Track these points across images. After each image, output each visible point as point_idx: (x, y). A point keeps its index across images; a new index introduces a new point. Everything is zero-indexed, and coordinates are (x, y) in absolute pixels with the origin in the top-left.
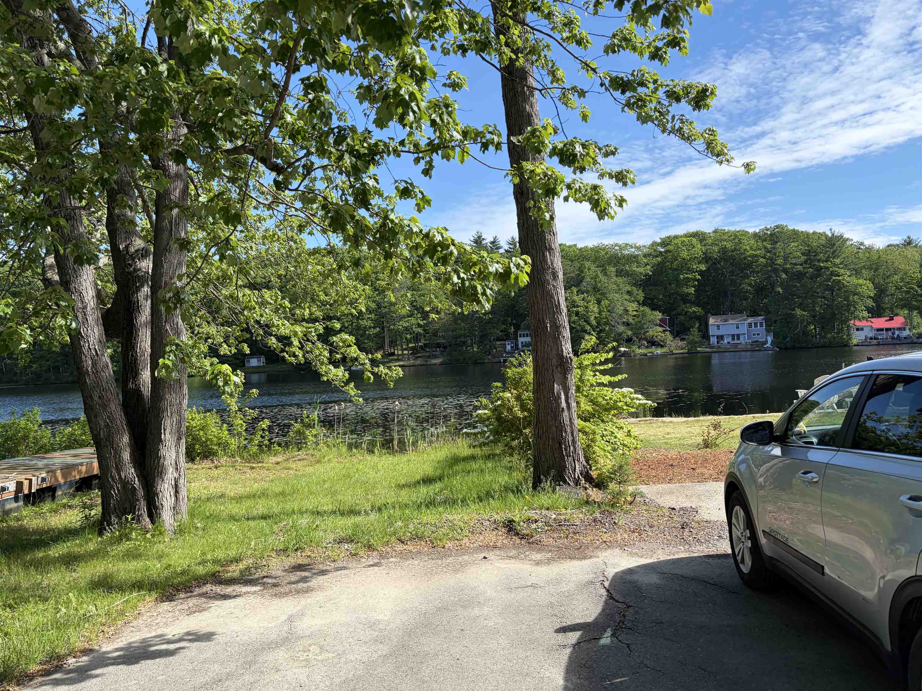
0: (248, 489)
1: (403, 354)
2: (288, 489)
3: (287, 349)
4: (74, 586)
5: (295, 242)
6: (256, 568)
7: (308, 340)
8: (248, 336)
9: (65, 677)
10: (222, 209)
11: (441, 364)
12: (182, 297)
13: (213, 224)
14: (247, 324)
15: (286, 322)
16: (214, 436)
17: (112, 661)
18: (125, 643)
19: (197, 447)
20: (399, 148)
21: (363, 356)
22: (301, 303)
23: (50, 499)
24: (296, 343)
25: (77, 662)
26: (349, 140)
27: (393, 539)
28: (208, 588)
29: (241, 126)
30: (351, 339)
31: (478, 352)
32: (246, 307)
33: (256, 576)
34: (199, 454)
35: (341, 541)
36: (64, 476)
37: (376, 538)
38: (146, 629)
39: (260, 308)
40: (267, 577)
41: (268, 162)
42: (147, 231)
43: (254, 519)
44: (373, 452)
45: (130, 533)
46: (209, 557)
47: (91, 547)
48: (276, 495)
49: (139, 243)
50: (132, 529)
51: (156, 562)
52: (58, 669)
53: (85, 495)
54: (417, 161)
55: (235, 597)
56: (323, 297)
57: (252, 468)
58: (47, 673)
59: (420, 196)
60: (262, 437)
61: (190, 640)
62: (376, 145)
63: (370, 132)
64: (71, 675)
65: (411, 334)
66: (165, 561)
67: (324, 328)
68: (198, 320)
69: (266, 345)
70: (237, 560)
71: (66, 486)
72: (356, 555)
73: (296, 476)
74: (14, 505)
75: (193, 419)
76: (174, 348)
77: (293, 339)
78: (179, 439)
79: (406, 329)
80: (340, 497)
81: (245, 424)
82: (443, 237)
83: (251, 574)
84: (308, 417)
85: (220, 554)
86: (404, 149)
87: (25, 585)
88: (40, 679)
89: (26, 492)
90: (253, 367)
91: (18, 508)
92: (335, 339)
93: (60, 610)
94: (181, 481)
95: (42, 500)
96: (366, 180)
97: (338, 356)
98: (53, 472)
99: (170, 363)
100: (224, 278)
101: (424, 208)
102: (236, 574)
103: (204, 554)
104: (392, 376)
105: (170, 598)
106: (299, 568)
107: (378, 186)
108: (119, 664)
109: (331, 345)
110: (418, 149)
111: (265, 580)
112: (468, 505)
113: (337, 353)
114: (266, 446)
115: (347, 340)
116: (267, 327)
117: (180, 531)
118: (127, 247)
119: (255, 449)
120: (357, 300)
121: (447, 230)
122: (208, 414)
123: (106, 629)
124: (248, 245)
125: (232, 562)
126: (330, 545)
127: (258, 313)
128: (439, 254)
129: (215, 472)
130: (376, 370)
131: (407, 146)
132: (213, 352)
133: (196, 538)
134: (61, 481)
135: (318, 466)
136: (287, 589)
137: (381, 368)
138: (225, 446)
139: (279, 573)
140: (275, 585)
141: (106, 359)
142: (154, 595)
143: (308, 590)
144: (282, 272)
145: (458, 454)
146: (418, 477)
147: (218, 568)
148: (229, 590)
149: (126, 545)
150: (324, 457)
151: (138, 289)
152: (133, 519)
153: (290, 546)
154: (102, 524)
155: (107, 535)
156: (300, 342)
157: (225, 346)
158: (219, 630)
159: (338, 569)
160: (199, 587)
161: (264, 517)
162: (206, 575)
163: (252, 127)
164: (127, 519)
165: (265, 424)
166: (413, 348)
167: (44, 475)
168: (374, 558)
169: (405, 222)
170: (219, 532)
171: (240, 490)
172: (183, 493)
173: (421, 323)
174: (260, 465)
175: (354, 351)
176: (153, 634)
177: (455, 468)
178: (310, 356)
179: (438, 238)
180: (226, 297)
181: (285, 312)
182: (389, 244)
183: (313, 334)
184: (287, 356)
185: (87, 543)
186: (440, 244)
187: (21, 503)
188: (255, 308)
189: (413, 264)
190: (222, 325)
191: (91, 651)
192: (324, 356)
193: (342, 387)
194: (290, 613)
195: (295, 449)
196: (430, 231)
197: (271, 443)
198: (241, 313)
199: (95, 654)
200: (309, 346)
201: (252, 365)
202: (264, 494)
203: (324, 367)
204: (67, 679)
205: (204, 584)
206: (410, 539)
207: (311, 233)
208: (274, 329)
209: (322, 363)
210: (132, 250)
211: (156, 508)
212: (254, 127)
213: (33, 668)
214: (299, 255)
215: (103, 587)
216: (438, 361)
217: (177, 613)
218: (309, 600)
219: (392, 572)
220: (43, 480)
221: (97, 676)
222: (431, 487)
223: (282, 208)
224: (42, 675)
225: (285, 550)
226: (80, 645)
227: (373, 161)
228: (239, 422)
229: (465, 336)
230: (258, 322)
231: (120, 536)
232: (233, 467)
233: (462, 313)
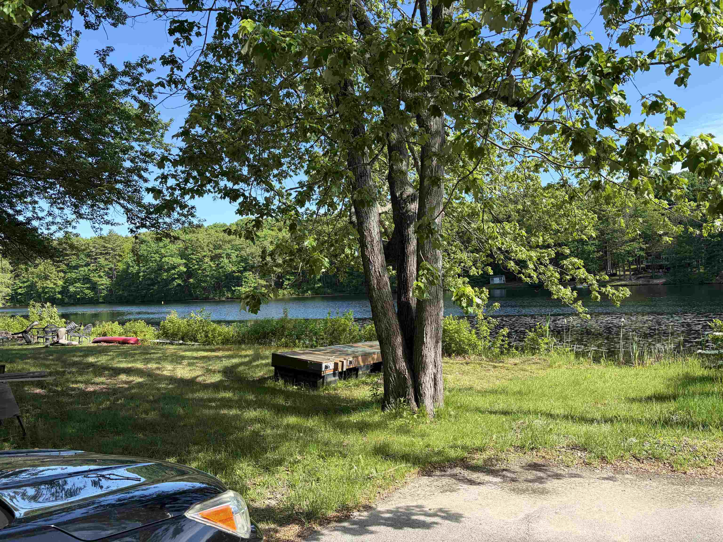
0: (491, 385)
1: (625, 275)
2: (524, 389)
3: (523, 271)
4: (363, 450)
5: (532, 180)
6: (497, 460)
7: (541, 264)
8: (492, 260)
9: (351, 527)
10: (467, 144)
11: (664, 284)
12: (433, 227)
13: (463, 167)
14: (491, 251)
15: (523, 248)
16: (466, 339)
17: (384, 521)
18: (394, 506)
19: (453, 345)
20: (648, 61)
21: (591, 277)
22: (536, 232)
23: (355, 376)
24: (531, 266)
25: (360, 515)
26: (592, 59)
27: (627, 455)
28: (457, 470)
29: (485, 70)
30: (579, 262)
31: (704, 273)
32: (490, 237)
33: (497, 468)
34: (454, 351)
35: (574, 447)
36: (364, 361)
37: (610, 451)
38: (410, 498)
39: (502, 237)
40: (506, 470)
41: (510, 99)
42: (417, 182)
43: (495, 413)
44: (599, 362)
45: (403, 413)
46: (459, 443)
47: (377, 418)
48: (514, 394)
49: (410, 191)
50: (404, 409)
51: (420, 439)
52: (347, 518)
53: (376, 376)
54: (669, 71)
55: (479, 484)
56: (554, 226)
57: (495, 367)
58: (340, 520)
59: (671, 108)
60: (503, 341)
61: (443, 518)
62: (622, 61)
63: (614, 51)
64: (354, 526)
65: (632, 256)
66: (426, 439)
67: (556, 253)
68: (454, 248)
69: (506, 267)
70: (481, 449)
71: (365, 368)
72: (590, 464)
73: (531, 377)
74: (333, 379)
75: (450, 324)
76: (425, 272)
77: (528, 262)
78: (437, 342)
79: (629, 252)
80: (570, 403)
81: (489, 331)
82: (708, 145)
83: (493, 465)
84: (540, 328)
85: (468, 442)
86: (654, 61)
87: (334, 442)
88: (334, 524)
89: (340, 370)
90: (495, 284)
91: (335, 381)
92: (565, 262)
93: (353, 467)
94: (439, 376)
95: (350, 377)
96: (612, 97)
97: (568, 277)
98: (357, 357)
99: (422, 285)
100: (473, 214)
101: (676, 121)
102: (480, 463)
103: (455, 439)
104: (618, 296)
105: (429, 474)
106: (535, 467)
107: (625, 102)
108: (388, 525)
109: (562, 267)
110: (671, 58)
111: (504, 472)
112: (710, 431)
113: (568, 275)
114: (506, 348)
115: (576, 263)
116: (507, 253)
117: (438, 416)
118: (401, 194)
119: (497, 350)
120: (586, 227)
121: (713, 137)
122: (461, 320)
123: (381, 491)
124: (492, 186)
125: (477, 450)
126: (564, 450)
127: (500, 242)
128: (702, 165)
129: (466, 368)
130: (603, 289)
131: (658, 57)
132: (465, 273)
133: (450, 424)
134: (362, 364)
135: (549, 370)
136: (524, 485)
137: (609, 288)
138: (474, 347)
139: (517, 469)
140: (513, 480)
141: (386, 279)
142: (417, 469)
143: (544, 492)
144: (520, 207)
145: (692, 374)
146: (649, 393)
147: (466, 454)
148: (475, 476)
149: (399, 422)
150: (555, 363)
151: (409, 226)
152: (404, 401)
153: (527, 445)
154: (384, 402)
155: (387, 411)
156: (535, 265)
157: (474, 268)
158: (466, 514)
159: (572, 476)
160: (451, 468)
161: (505, 413)
162: (456, 458)
163: (495, 69)
164: (400, 401)
165: (505, 331)
166: (635, 270)
167: (351, 359)
168: (608, 472)
169: (658, 134)
170: (468, 421)
171: (486, 386)
172: (440, 386)
173: (644, 247)
174: (501, 364)
175: (582, 273)
176: (415, 504)
177: (691, 388)
178: (542, 277)
179: (702, 146)
180: (474, 230)
181: (521, 240)
182: (638, 160)
183: (546, 258)
184: (523, 277)
185: (374, 415)
186: (704, 153)
187: (337, 378)
188: (497, 238)
189: (663, 181)
190: (472, 252)
191: (370, 507)
192: (555, 277)
193: (571, 304)
194: (527, 512)
195: (530, 354)
196: (691, 140)
197: (511, 347)
198: (486, 241)
199: (373, 512)
200: (542, 269)
201: (495, 282)
202: (504, 391)
203: (555, 287)
204: (352, 529)
205: (455, 467)
206: (646, 458)
207: (546, 171)
208: (513, 254)
209: (553, 283)
210: (405, 196)
211: (421, 395)
212: (497, 69)
213: (331, 514)
214: (535, 190)
215: (383, 454)
216: (662, 281)
217: (434, 488)
218: (545, 502)
219: (628, 490)
220: (351, 362)
221: (372, 532)
222: (665, 405)
223: (521, 151)
224: (335, 521)
225: (522, 447)
226: (363, 501)
227: (617, 80)
228: (485, 329)
229: (690, 258)
230: (500, 249)
231: (396, 413)
232: (479, 364)
233: (701, 235)
